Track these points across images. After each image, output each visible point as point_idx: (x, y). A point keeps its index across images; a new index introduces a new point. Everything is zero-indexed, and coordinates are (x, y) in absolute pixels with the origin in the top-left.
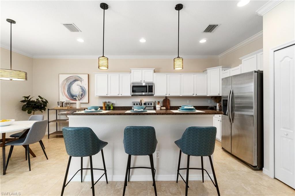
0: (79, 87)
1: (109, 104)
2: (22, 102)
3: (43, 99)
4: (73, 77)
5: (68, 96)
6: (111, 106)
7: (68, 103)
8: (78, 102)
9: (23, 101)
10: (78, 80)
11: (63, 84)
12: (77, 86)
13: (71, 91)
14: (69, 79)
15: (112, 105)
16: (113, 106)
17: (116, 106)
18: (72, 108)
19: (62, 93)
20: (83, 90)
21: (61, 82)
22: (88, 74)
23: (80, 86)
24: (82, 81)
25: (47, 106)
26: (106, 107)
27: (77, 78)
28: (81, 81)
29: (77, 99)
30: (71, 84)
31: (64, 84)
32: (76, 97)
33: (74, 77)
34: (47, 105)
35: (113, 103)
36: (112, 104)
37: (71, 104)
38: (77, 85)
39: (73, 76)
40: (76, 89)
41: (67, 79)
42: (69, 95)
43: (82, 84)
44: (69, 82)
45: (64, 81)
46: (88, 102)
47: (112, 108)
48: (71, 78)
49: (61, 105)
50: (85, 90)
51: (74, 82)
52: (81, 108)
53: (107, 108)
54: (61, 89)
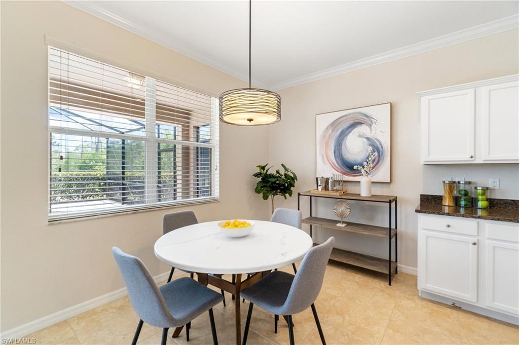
0: (365, 140)
1: (467, 187)
2: (255, 176)
3: (288, 171)
4: (349, 117)
5: (337, 165)
6: (480, 197)
7: (339, 182)
8: (364, 180)
9: (257, 175)
10: (361, 123)
11: (324, 136)
12: (360, 138)
13: (344, 151)
14: (339, 123)
15: (483, 194)
16: (489, 197)
17: (498, 196)
18: (347, 194)
19: (323, 157)
20: (377, 149)
21: (320, 131)
22: (391, 103)
23: (368, 139)
24: (374, 125)
25: (294, 186)
26: (456, 200)
27: (360, 118)
28: (370, 126)
29: (363, 171)
30: (344, 134)
31: (327, 135)
32: (360, 168)
33: (351, 116)
34: (295, 184)
35: (490, 186)
36: (485, 190)
37: (345, 184)
38: (360, 136)
39: (350, 114)
40: (355, 147)
41: (334, 124)
42: (339, 161)
43: (373, 133)
44: (340, 131)
45: (327, 128)
46: (389, 181)
47: (481, 204)
48: (343, 119)
49: (323, 185)
50: (382, 147)
51: (350, 130)
52: (373, 196)
53: (463, 203)
54: (320, 148)
